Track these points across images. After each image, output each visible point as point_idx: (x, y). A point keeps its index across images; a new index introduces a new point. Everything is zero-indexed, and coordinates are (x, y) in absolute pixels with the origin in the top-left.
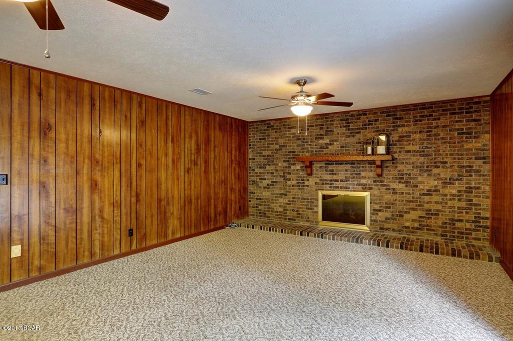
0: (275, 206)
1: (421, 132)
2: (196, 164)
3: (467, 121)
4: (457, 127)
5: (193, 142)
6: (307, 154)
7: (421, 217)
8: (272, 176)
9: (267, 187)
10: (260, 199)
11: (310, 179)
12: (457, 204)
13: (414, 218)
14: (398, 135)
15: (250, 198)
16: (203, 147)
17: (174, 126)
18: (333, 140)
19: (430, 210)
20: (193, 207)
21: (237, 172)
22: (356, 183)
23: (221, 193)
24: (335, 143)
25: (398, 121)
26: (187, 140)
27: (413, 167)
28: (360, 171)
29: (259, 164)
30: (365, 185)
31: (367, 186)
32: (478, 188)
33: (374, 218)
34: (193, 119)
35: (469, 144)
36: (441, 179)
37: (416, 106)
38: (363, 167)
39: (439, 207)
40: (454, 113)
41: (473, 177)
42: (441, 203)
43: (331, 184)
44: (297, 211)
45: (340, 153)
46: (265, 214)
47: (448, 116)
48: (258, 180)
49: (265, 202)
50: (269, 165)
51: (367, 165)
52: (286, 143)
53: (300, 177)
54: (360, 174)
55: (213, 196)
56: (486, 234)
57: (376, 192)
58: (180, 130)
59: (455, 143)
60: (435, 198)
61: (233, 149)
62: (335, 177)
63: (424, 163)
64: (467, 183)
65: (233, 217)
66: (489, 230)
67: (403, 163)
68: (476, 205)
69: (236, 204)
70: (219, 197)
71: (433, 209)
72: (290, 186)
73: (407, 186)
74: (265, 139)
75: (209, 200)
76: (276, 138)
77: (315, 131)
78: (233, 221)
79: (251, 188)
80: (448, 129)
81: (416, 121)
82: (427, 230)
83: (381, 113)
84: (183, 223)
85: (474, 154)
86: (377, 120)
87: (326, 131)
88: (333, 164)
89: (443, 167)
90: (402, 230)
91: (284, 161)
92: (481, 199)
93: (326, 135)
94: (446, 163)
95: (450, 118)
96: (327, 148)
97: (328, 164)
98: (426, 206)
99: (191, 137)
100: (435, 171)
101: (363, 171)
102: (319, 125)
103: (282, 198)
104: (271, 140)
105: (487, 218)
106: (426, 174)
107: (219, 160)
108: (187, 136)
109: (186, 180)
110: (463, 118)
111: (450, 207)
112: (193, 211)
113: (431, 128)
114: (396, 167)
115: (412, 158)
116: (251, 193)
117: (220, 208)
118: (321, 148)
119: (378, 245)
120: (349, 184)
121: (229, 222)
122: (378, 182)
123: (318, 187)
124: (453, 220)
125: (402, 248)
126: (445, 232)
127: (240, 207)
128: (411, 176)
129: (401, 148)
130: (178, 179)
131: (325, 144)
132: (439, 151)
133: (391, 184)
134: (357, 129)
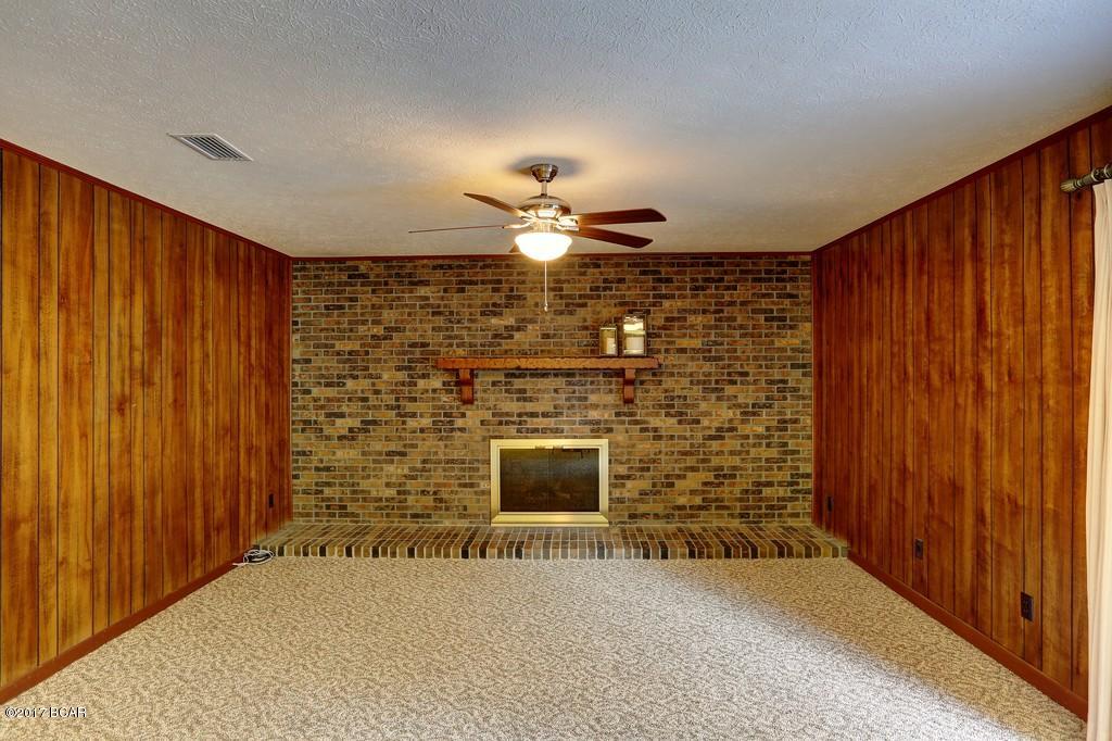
0: (372, 486)
1: (704, 312)
2: (147, 382)
3: (779, 296)
4: (764, 306)
5: (138, 310)
6: (461, 352)
7: (705, 484)
8: (363, 407)
9: (350, 437)
10: (328, 469)
11: (468, 413)
12: (766, 453)
13: (694, 486)
14: (663, 316)
15: (295, 469)
16: (168, 325)
17: (67, 252)
18: (523, 320)
19: (722, 468)
20: (139, 523)
21: (263, 399)
22: (578, 419)
23: (222, 464)
24: (530, 327)
25: (663, 285)
26: (117, 303)
27: (691, 382)
28: (586, 393)
29: (323, 376)
30: (598, 422)
31: (602, 426)
32: (796, 421)
33: (617, 493)
34: (138, 235)
35: (782, 340)
36: (740, 406)
37: (696, 258)
38: (592, 383)
39: (736, 461)
40: (760, 280)
41: (789, 401)
42: (740, 453)
43: (520, 423)
44: (435, 493)
45: (542, 351)
46: (345, 507)
47: (749, 284)
48: (322, 418)
49: (344, 476)
50: (355, 377)
51: (601, 378)
52: (402, 321)
53: (442, 407)
54: (586, 398)
55: (198, 476)
56: (807, 504)
57: (620, 438)
58: (93, 266)
59: (760, 337)
60: (731, 443)
61: (253, 333)
62: (529, 407)
63: (710, 374)
64: (780, 413)
65: (253, 529)
66: (811, 497)
67: (672, 374)
68: (794, 452)
69: (261, 490)
70: (218, 478)
71: (726, 465)
72: (415, 432)
73: (680, 422)
74: (341, 307)
75: (188, 491)
76: (373, 306)
77: (479, 295)
78: (254, 542)
79: (298, 440)
80: (750, 308)
81: (697, 289)
82: (717, 508)
83: (629, 266)
84: (103, 588)
85: (789, 358)
86: (621, 281)
87: (509, 297)
88: (524, 376)
89: (742, 383)
90: (673, 515)
91: (399, 369)
92: (800, 440)
93: (507, 307)
94: (746, 374)
95: (753, 288)
96: (511, 337)
97: (513, 375)
98: (715, 461)
99: (132, 292)
100: (729, 390)
101: (593, 392)
102: (490, 282)
103: (392, 462)
104: (359, 311)
105: (808, 476)
106: (714, 396)
107: (217, 366)
108: (117, 288)
109: (115, 435)
110: (773, 289)
111: (755, 460)
112: (139, 537)
113: (722, 304)
114: (660, 383)
115: (690, 363)
116: (298, 453)
117: (220, 511)
118: (496, 336)
119: (647, 556)
120: (562, 422)
121: (244, 546)
122: (625, 414)
123: (489, 430)
124: (759, 484)
125: (692, 555)
126: (747, 508)
127: (271, 497)
128: (688, 401)
129: (669, 343)
130: (84, 435)
131: (506, 327)
132: (735, 351)
133: (651, 419)
134: (580, 296)
